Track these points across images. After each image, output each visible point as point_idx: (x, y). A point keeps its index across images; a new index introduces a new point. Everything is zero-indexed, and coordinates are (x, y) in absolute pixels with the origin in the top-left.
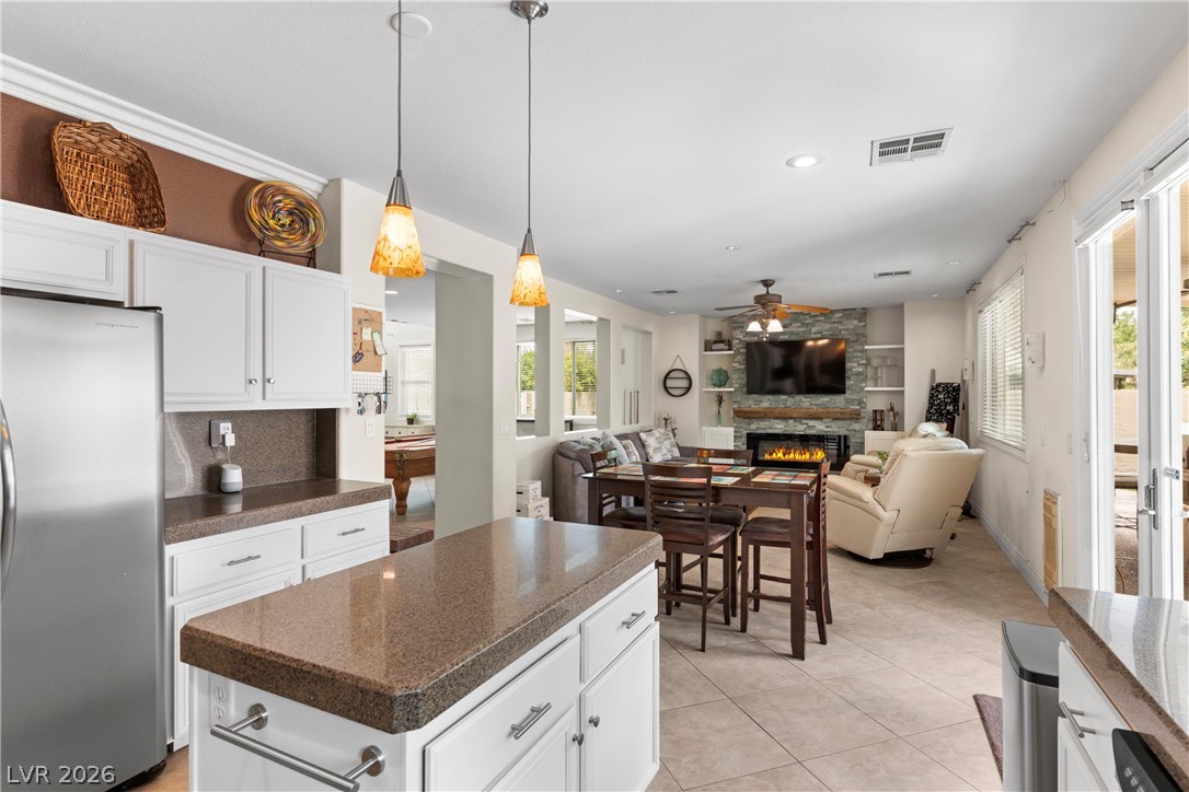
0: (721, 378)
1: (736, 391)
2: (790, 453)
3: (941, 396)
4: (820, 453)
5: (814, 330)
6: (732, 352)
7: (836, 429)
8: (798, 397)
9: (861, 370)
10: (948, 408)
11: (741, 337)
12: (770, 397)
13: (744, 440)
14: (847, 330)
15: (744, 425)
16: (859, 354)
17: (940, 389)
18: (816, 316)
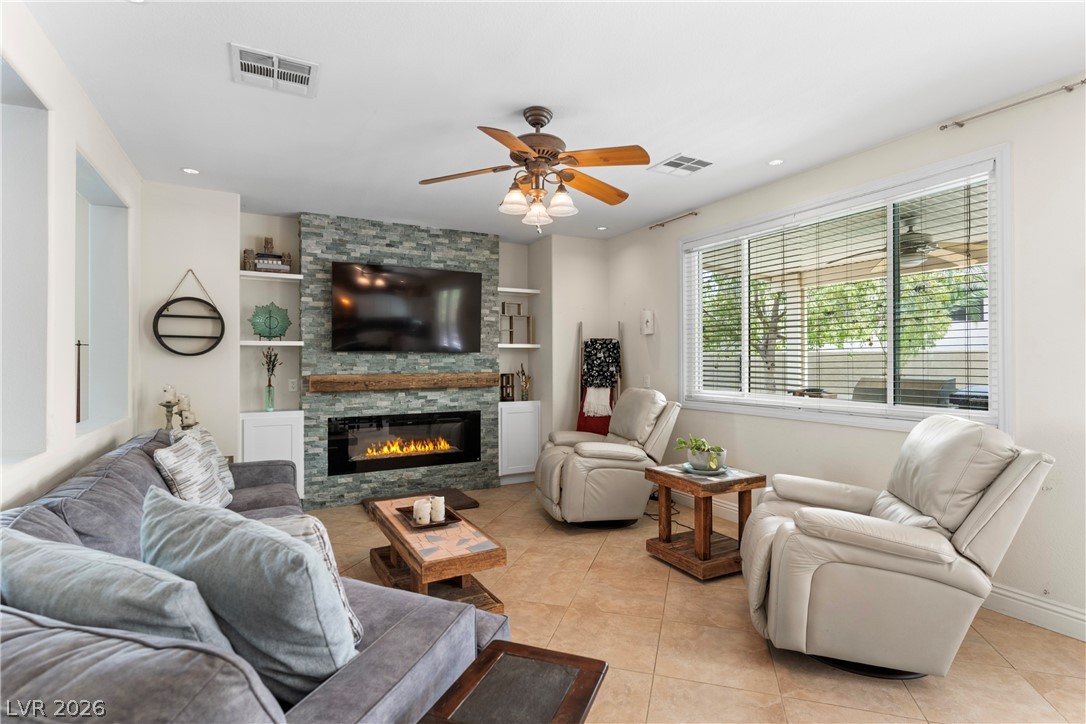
0: (270, 323)
1: (308, 346)
2: (408, 445)
3: (601, 355)
4: (442, 443)
5: (434, 256)
6: (301, 277)
7: (464, 403)
8: (413, 357)
9: (493, 319)
10: (612, 369)
11: (318, 252)
12: (369, 357)
13: (324, 431)
14: (477, 262)
15: (323, 406)
16: (492, 298)
17: (598, 346)
18: (438, 236)
